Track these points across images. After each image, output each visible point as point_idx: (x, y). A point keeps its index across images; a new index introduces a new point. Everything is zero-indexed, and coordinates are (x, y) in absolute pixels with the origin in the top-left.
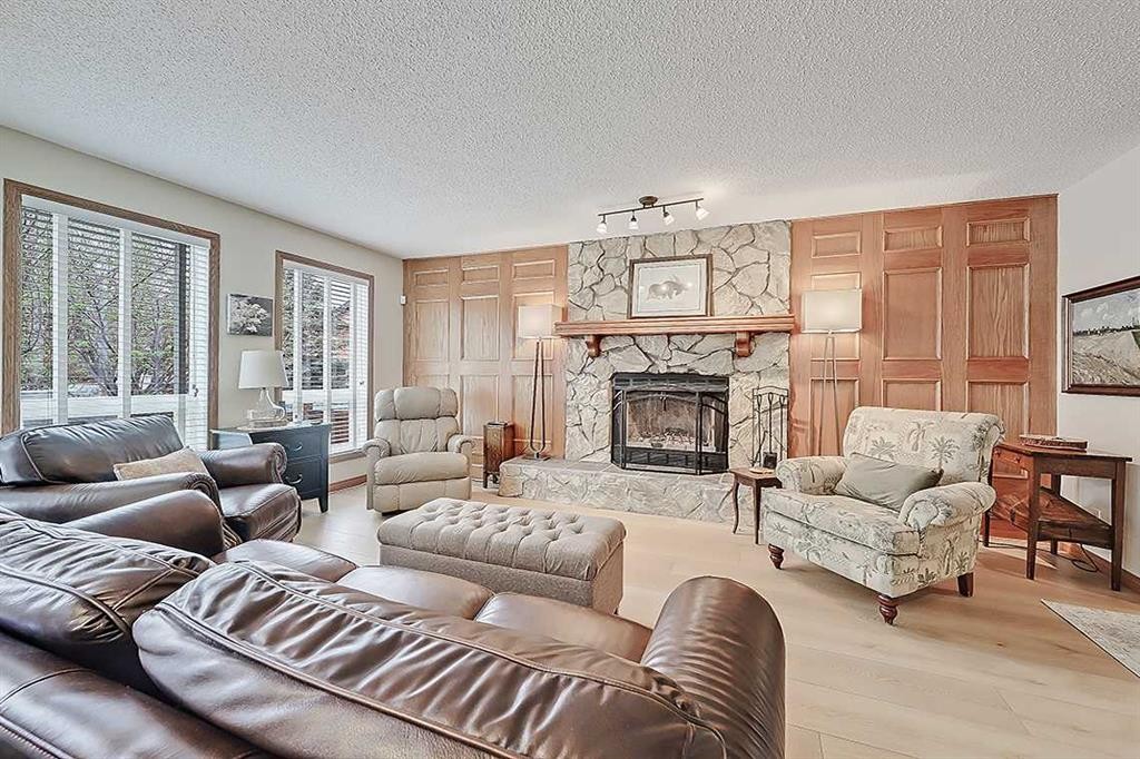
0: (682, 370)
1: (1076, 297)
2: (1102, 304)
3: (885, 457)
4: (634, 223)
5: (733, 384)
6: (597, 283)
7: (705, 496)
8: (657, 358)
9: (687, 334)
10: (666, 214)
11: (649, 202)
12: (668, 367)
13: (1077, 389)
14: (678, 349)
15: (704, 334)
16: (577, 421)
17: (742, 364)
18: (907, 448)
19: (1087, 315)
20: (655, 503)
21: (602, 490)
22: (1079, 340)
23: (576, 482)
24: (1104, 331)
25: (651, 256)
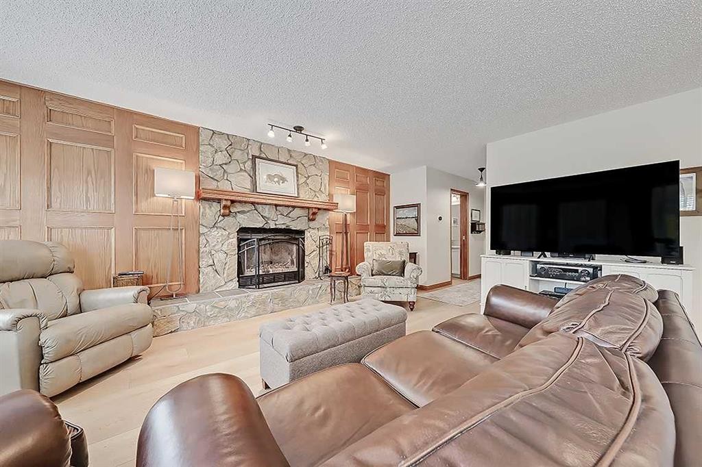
0: (283, 227)
1: (397, 207)
2: (406, 210)
3: (384, 259)
4: (289, 138)
5: (307, 234)
6: (226, 164)
7: (310, 292)
8: (268, 219)
9: (286, 206)
10: (307, 140)
11: (299, 129)
12: (276, 225)
13: (397, 234)
14: (281, 214)
15: (294, 207)
16: (211, 262)
17: (312, 224)
18: (390, 254)
19: (401, 213)
20: (287, 303)
21: (253, 305)
22: (398, 220)
23: (232, 304)
24: (407, 218)
25: (265, 156)
